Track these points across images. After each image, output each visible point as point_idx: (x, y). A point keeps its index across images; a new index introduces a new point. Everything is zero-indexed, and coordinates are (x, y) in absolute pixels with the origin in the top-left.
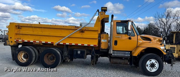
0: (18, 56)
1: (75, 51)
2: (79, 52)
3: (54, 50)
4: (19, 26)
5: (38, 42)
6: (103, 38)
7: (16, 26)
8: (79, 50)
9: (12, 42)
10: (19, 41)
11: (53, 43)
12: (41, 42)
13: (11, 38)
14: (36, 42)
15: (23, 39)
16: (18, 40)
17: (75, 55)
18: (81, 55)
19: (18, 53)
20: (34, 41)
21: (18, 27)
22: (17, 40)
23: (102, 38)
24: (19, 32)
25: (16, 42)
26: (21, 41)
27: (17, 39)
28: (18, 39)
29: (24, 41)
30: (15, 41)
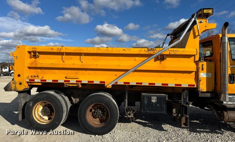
0: (33, 111)
1: (145, 98)
2: (154, 100)
3: (106, 97)
4: (35, 52)
5: (74, 81)
6: (202, 69)
7: (30, 52)
8: (155, 96)
9: (20, 84)
10: (36, 81)
11: (104, 82)
12: (81, 81)
13: (19, 76)
14: (69, 81)
15: (43, 77)
16: (34, 80)
17: (146, 106)
18: (158, 105)
19: (33, 105)
20: (65, 81)
21: (32, 54)
22: (30, 80)
23: (200, 70)
24: (36, 64)
25: (29, 84)
26: (39, 81)
27: (30, 78)
28: (33, 78)
29: (45, 80)
30: (28, 82)
